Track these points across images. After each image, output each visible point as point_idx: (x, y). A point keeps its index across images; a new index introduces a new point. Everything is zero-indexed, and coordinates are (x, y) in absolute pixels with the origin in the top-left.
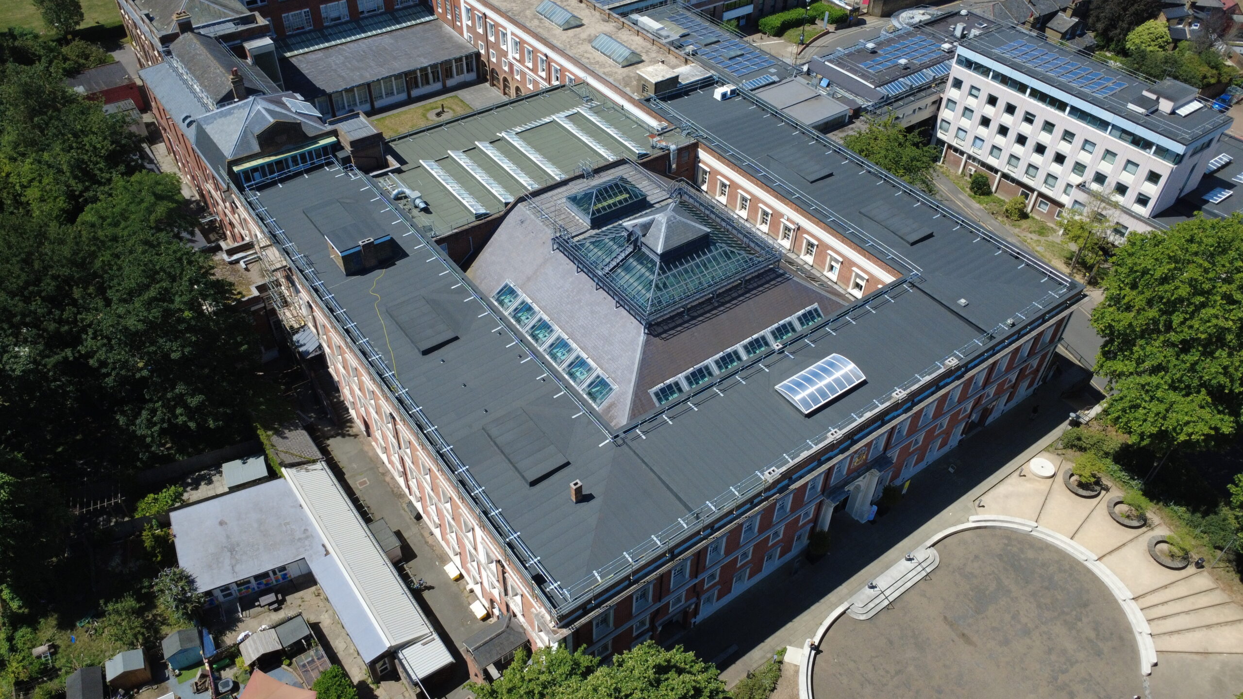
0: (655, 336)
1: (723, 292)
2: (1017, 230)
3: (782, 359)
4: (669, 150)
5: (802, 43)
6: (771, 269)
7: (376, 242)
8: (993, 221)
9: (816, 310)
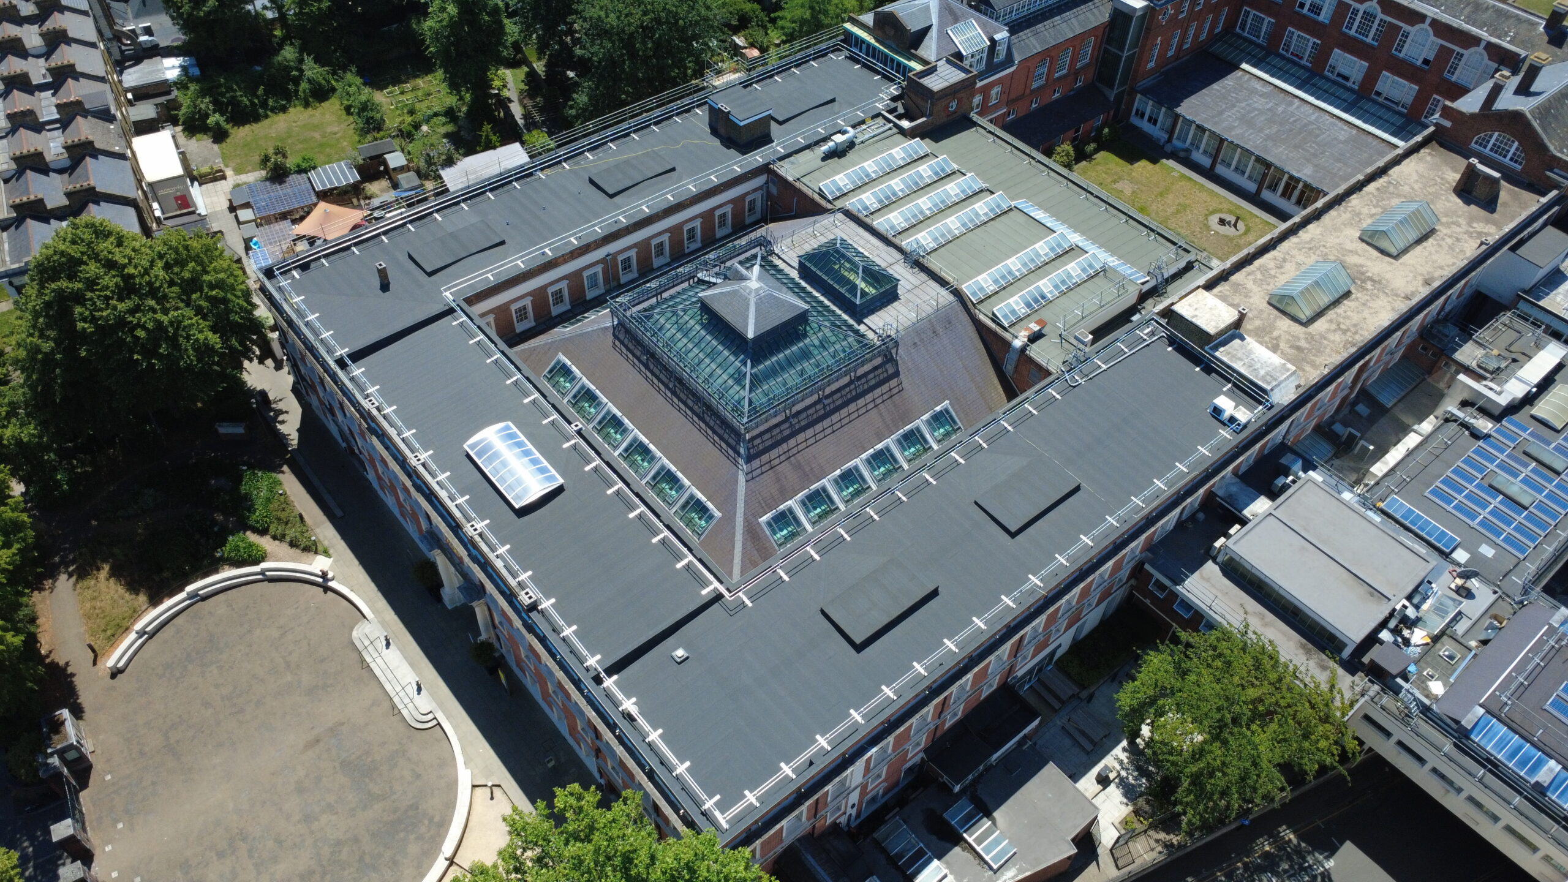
4: (1013, 341)
9: (711, 517)
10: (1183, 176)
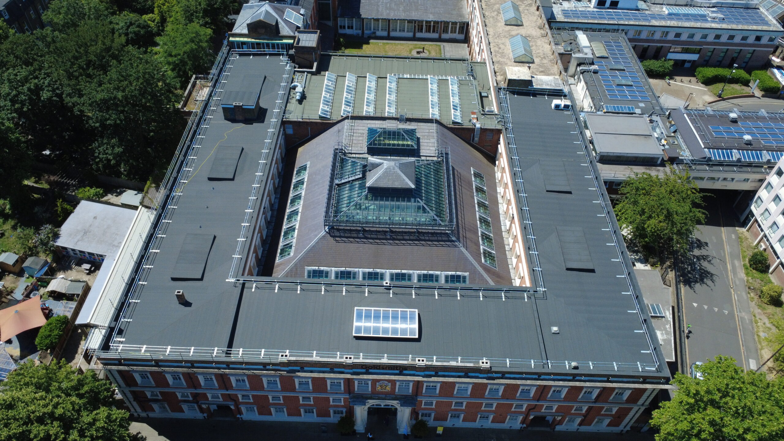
0: (331, 236)
1: (399, 232)
2: (757, 311)
3: (384, 293)
4: (475, 126)
5: (720, 96)
6: (447, 233)
7: (244, 107)
8: (744, 294)
9: (464, 277)
10: (384, 43)
